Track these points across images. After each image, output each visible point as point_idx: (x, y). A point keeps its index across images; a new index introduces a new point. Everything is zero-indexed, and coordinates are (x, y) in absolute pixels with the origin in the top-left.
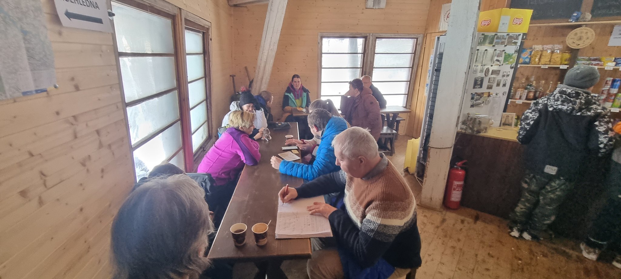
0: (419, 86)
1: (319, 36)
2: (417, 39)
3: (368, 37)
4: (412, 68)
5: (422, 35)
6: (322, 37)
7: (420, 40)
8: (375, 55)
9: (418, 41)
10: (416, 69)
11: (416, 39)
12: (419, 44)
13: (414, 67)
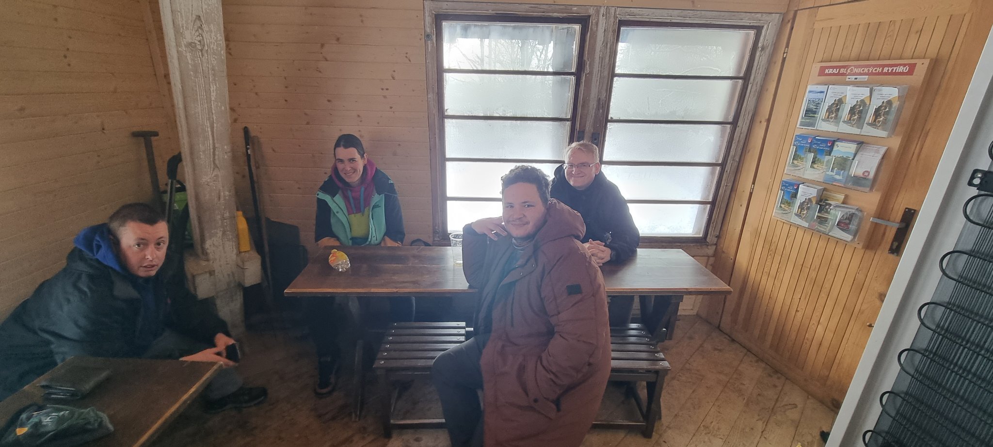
0: (754, 183)
1: (427, 14)
2: (758, 29)
3: (592, 20)
4: (734, 123)
5: (776, 18)
6: (439, 19)
7: (768, 35)
8: (615, 79)
9: (762, 38)
10: (745, 129)
11: (752, 33)
12: (763, 49)
13: (740, 123)
